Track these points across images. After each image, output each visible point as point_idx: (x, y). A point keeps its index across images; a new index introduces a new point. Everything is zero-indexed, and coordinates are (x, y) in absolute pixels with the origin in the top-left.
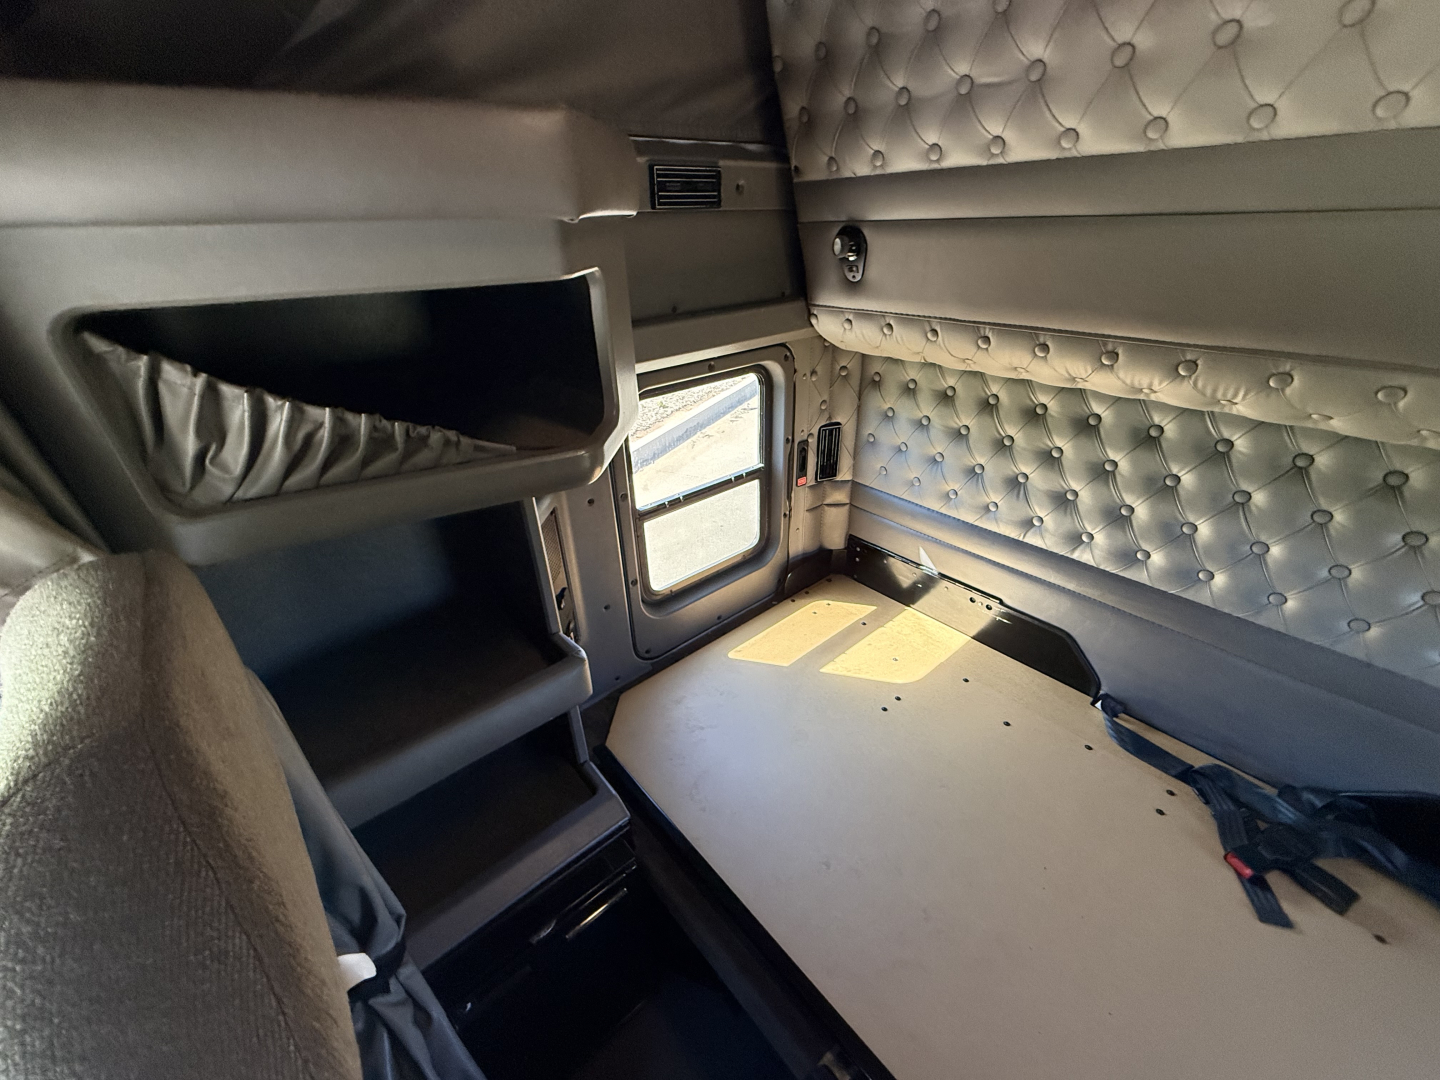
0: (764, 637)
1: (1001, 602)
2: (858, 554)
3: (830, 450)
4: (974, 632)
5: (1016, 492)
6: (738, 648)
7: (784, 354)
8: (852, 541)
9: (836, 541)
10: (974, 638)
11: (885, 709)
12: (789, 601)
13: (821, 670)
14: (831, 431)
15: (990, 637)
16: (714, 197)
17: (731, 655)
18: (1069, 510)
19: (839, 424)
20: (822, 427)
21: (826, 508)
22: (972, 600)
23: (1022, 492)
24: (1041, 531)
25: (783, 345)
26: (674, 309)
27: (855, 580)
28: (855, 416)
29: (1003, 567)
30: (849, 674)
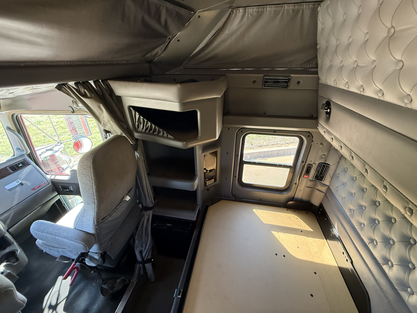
0: (267, 212)
1: (352, 263)
2: (320, 211)
3: (322, 171)
4: (340, 266)
5: (372, 224)
6: (257, 210)
7: (309, 135)
8: (321, 205)
9: (316, 202)
10: (339, 268)
11: (276, 255)
12: (286, 209)
13: (272, 232)
14: (324, 166)
15: (343, 271)
16: (286, 85)
17: (254, 210)
18: (387, 247)
19: (329, 165)
20: (321, 163)
21: (316, 190)
22: (343, 253)
23: (374, 227)
24: (375, 246)
25: (309, 132)
26: (265, 114)
27: (317, 219)
28: (336, 165)
29: (357, 250)
30: (278, 239)
